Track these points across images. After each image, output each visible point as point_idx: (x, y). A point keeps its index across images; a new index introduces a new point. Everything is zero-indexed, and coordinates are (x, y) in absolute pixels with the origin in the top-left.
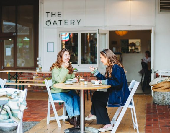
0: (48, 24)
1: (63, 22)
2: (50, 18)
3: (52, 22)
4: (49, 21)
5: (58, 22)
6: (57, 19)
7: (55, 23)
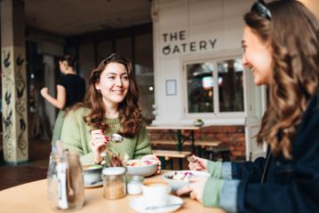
0: (166, 51)
1: (188, 47)
2: (168, 43)
3: (172, 48)
4: (168, 48)
5: (181, 48)
6: (179, 43)
7: (176, 49)
